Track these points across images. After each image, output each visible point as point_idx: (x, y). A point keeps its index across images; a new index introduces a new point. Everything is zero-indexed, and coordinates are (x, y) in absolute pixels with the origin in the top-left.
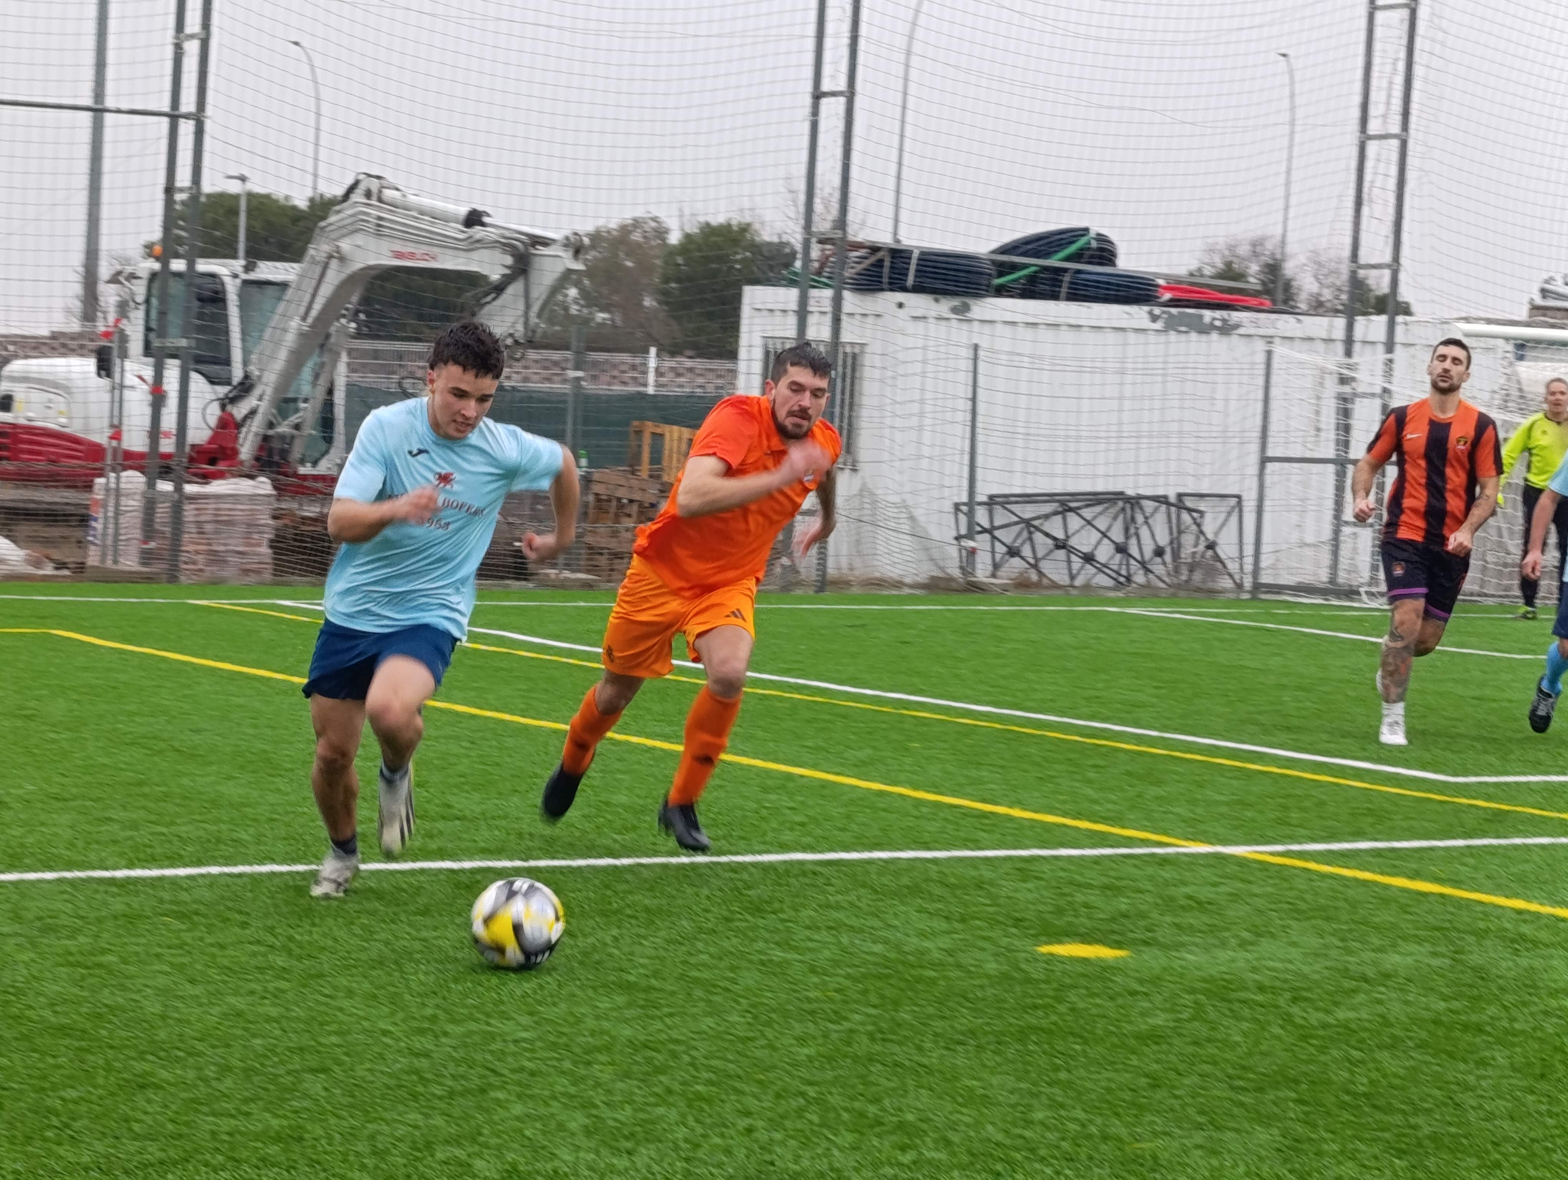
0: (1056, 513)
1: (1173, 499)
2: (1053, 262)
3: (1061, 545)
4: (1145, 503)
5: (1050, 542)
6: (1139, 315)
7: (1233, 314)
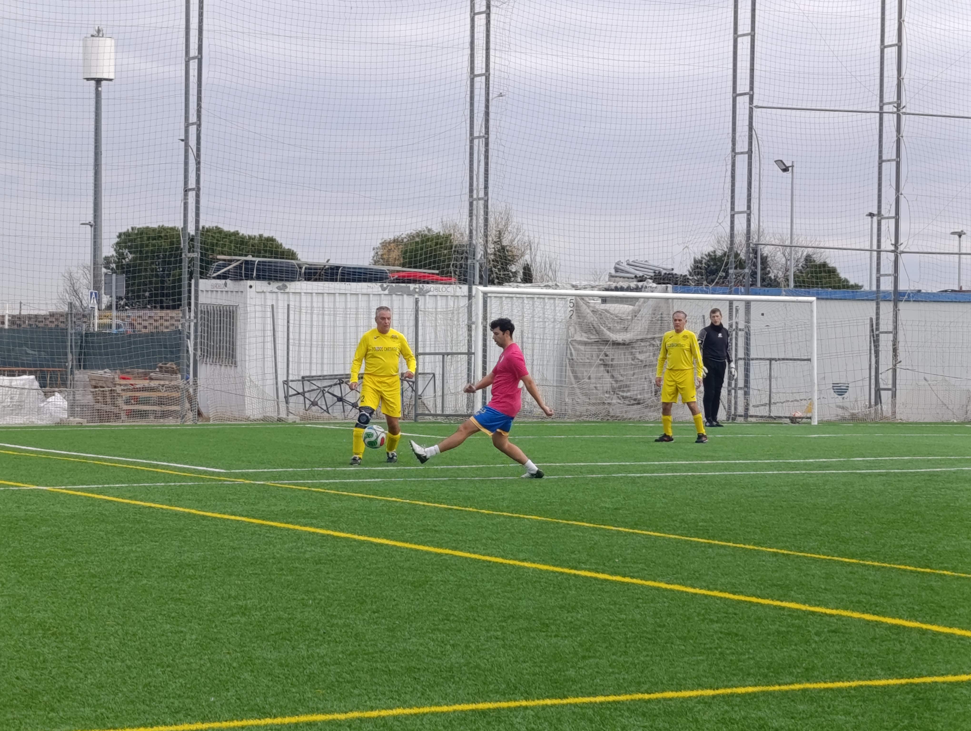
0: (335, 384)
3: (340, 399)
5: (335, 399)
6: (376, 287)
7: (425, 285)
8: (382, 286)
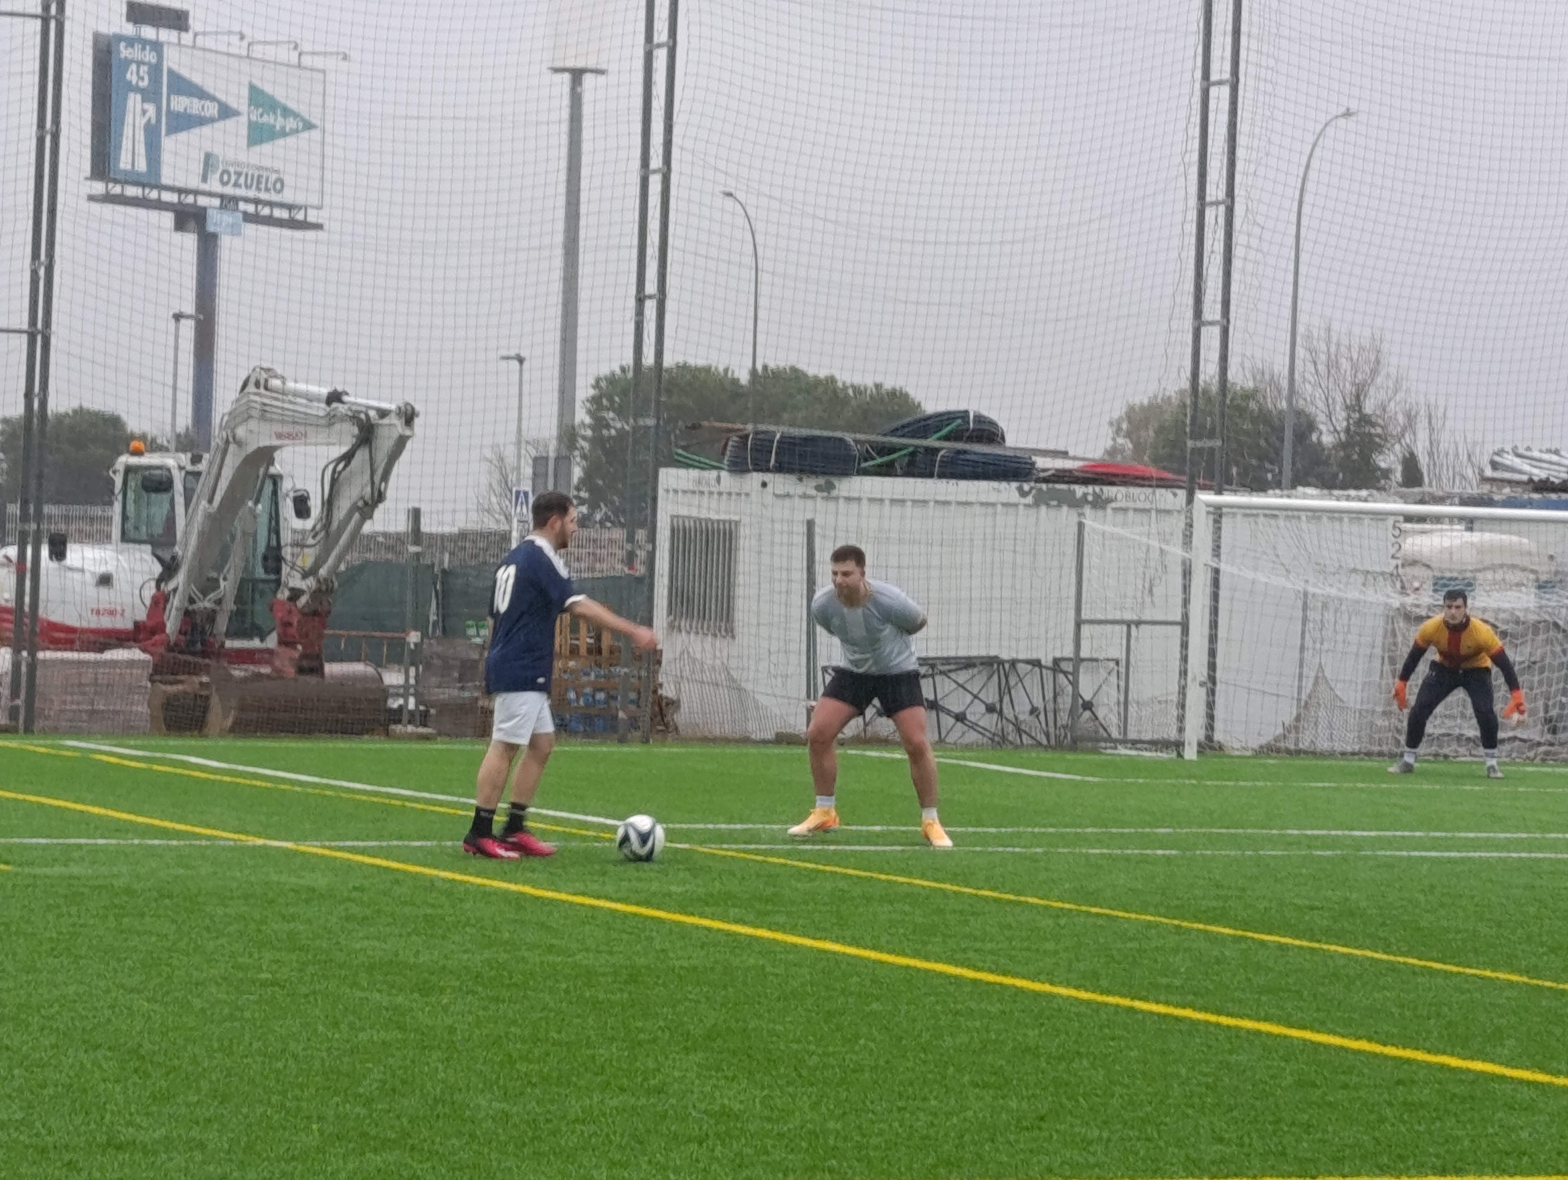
1: (1047, 663)
2: (931, 442)
4: (1017, 665)
6: (1008, 491)
7: (1106, 489)
8: (1020, 490)
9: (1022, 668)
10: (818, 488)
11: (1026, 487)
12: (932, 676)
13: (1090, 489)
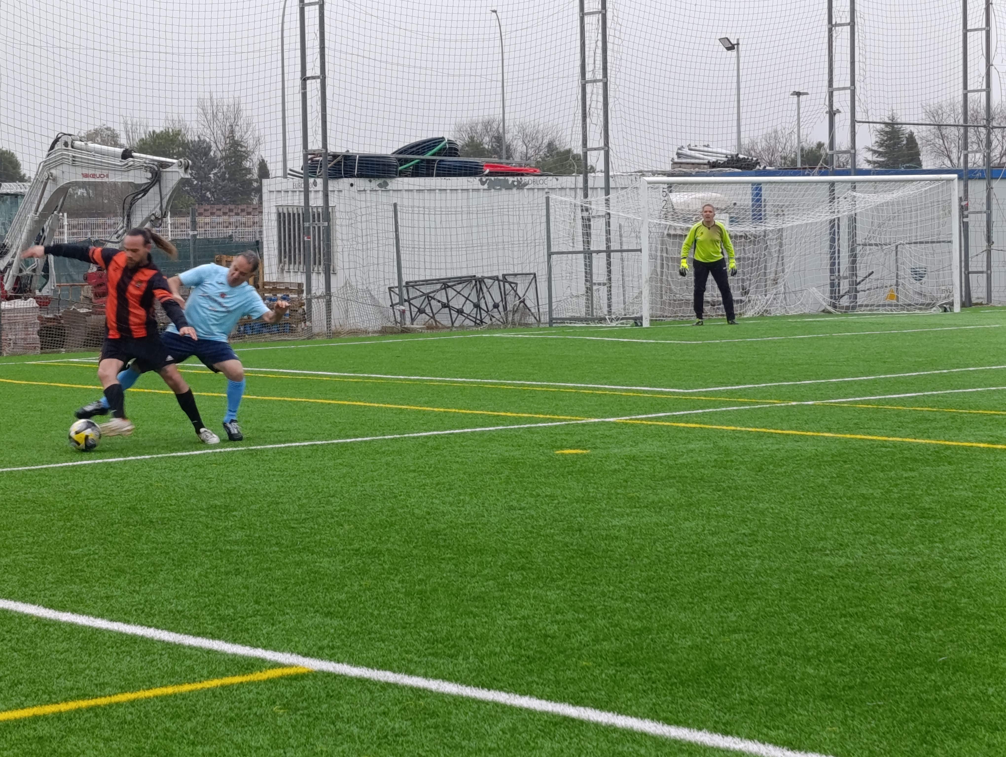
0: (441, 289)
1: (501, 278)
2: (427, 156)
3: (445, 306)
4: (486, 280)
5: (440, 304)
6: (474, 182)
7: (523, 178)
8: (481, 180)
9: (489, 282)
10: (380, 185)
11: (484, 179)
12: (445, 288)
13: (515, 178)
